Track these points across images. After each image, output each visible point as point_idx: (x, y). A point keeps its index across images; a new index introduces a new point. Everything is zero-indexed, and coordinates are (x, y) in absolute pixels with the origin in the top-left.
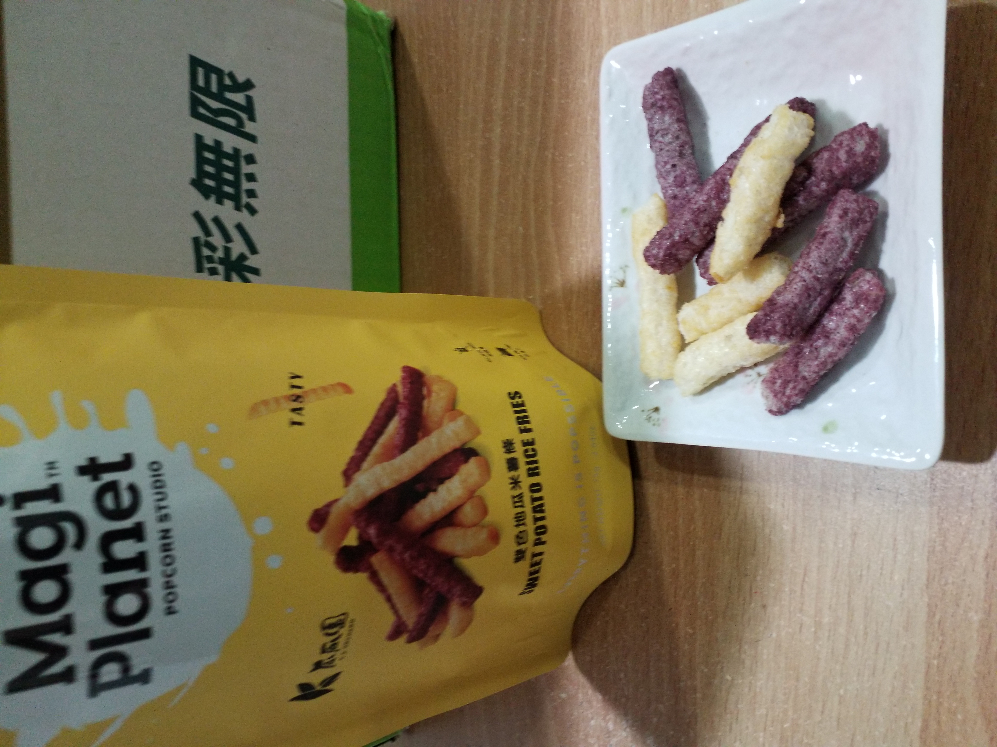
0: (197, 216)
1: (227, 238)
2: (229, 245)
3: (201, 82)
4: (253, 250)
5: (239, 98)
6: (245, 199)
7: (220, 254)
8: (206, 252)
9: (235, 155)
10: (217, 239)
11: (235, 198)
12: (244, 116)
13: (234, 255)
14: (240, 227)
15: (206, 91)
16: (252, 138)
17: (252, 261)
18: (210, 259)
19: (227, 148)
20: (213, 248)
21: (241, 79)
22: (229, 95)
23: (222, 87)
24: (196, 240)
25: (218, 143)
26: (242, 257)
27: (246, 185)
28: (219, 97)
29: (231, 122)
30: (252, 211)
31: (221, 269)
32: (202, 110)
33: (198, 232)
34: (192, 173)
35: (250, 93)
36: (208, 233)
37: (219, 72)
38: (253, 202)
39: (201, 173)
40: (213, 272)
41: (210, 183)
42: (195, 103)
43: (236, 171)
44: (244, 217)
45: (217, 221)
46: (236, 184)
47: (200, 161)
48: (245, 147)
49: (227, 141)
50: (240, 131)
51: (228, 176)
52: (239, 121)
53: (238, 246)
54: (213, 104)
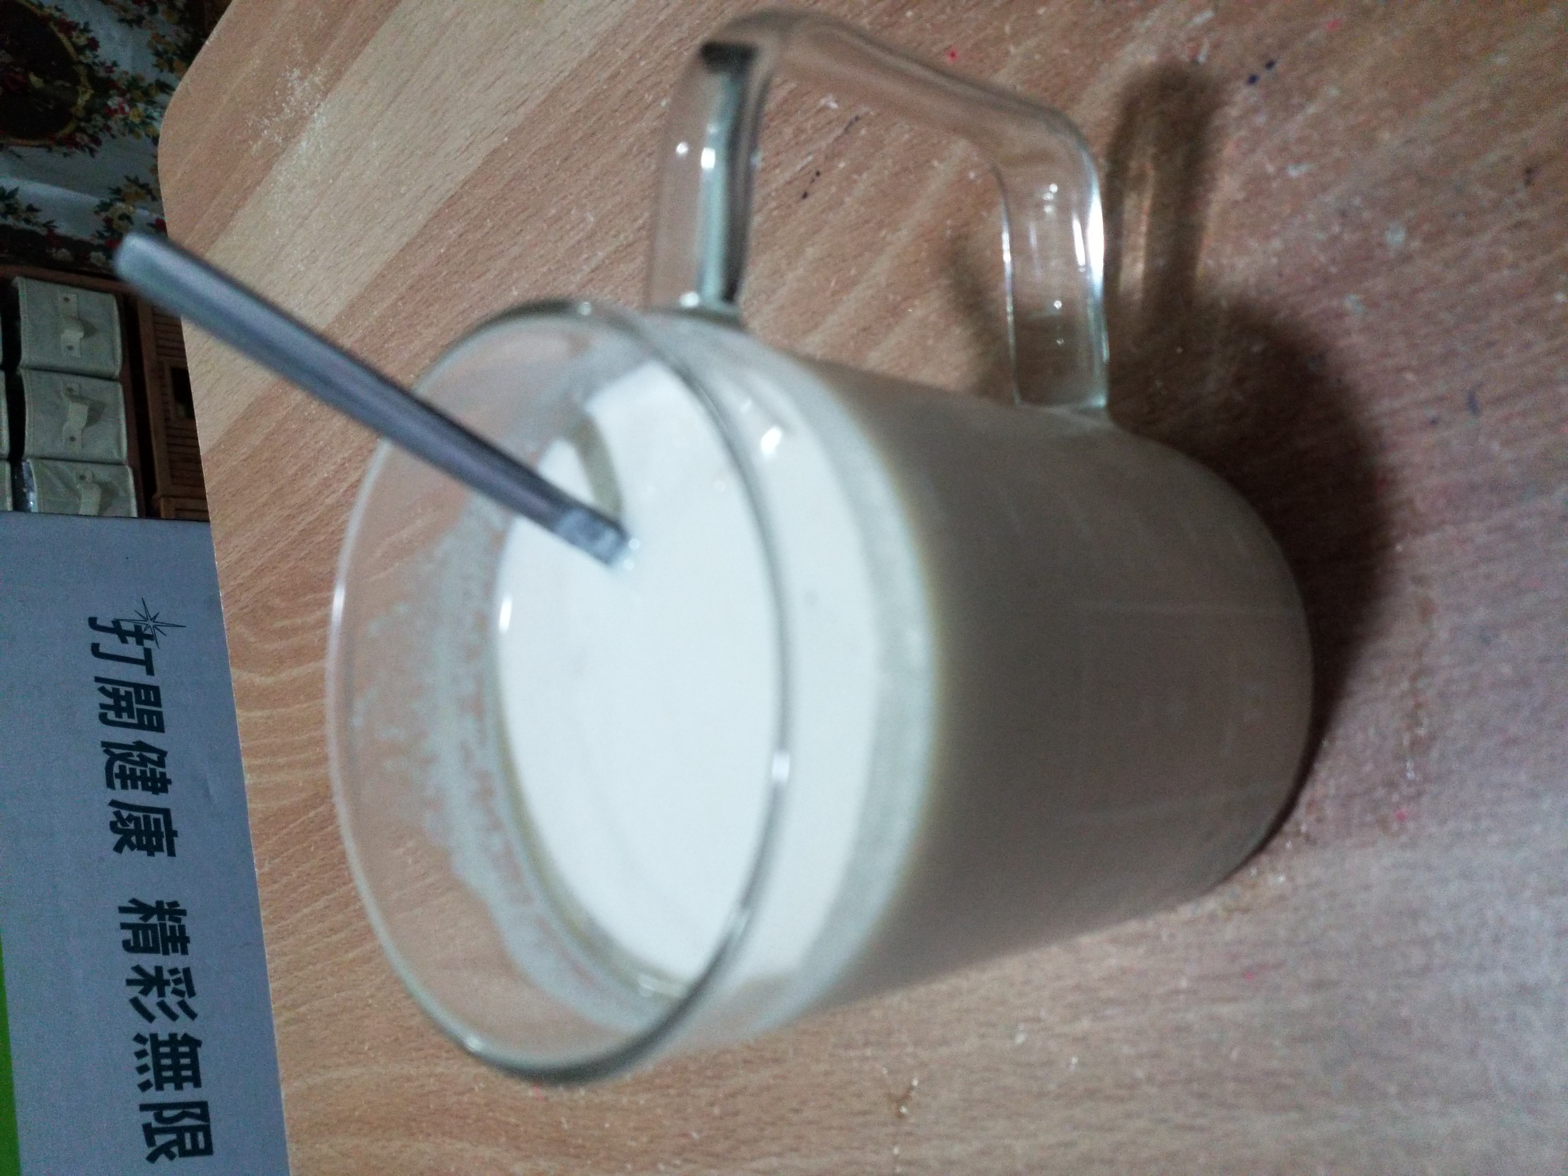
0: (192, 1015)
1: (163, 1006)
2: (160, 999)
3: (201, 1137)
4: (135, 1002)
5: (161, 1140)
6: (148, 1047)
7: (168, 990)
8: (182, 987)
9: (160, 1084)
10: (172, 1000)
11: (157, 1044)
12: (155, 1124)
13: (154, 992)
14: (150, 1018)
15: (193, 1130)
16: (146, 1107)
17: (135, 991)
18: (177, 981)
19: (169, 1087)
20: (176, 992)
21: (163, 1159)
22: (172, 1137)
23: (180, 1142)
24: (192, 993)
25: (179, 1087)
26: (145, 992)
27: (148, 1060)
28: (180, 1131)
29: (167, 1114)
30: (139, 1039)
31: (166, 976)
32: (197, 1111)
33: (190, 1002)
34: (201, 1052)
35: (152, 1149)
36: (181, 1004)
37: (184, 1153)
38: (139, 1047)
39: (192, 1054)
40: (173, 972)
41: (184, 1049)
42: (204, 1116)
43: (159, 1069)
44: (147, 1030)
45: (173, 1017)
46: (157, 1056)
47: (194, 1066)
48: (153, 1096)
49: (169, 1094)
50: (158, 1108)
51: (166, 1062)
52: (159, 1118)
53: (151, 1001)
54: (187, 1122)
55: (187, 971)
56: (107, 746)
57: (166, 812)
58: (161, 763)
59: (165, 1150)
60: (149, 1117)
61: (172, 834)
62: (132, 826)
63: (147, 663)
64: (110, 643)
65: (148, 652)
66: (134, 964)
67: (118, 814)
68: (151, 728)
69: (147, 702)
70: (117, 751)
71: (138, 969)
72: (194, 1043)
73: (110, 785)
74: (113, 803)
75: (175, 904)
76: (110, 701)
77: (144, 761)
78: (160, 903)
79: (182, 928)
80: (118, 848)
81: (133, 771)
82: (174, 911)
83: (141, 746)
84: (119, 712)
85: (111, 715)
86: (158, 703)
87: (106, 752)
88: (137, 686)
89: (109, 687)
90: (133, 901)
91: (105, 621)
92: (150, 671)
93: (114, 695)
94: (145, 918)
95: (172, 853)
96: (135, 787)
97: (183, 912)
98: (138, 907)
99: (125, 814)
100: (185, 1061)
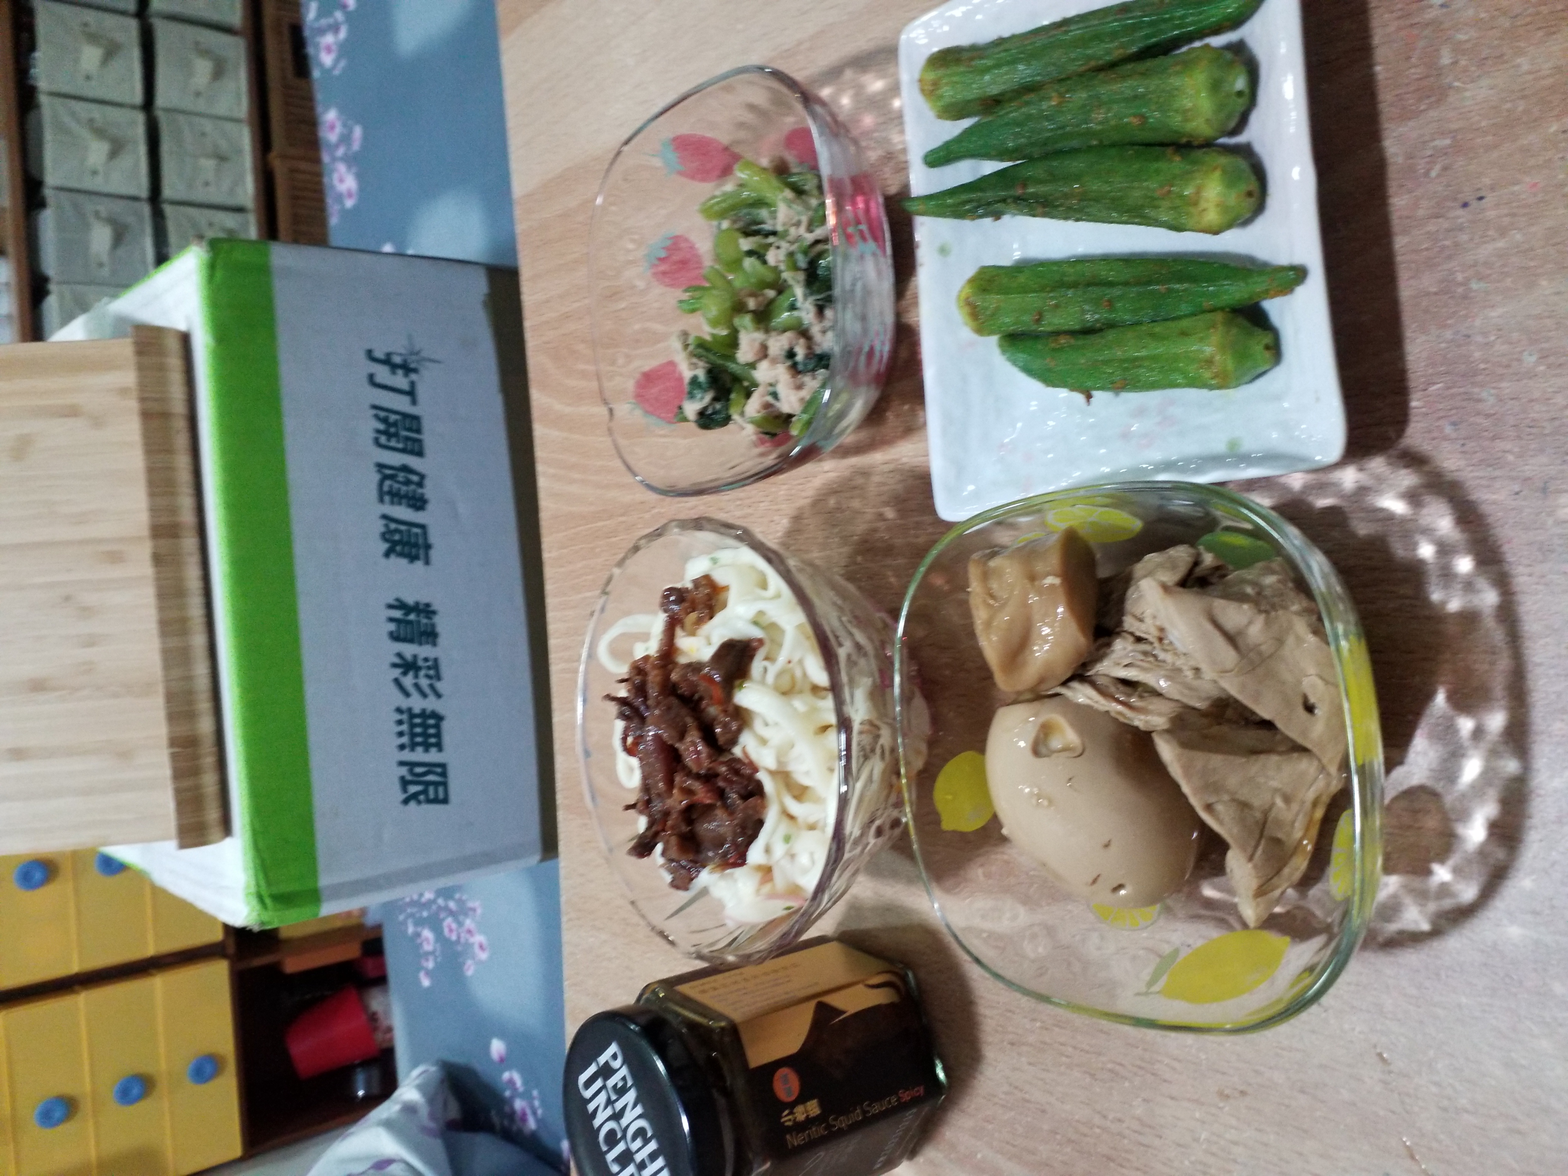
0: (438, 695)
1: (417, 686)
2: (414, 681)
3: (441, 790)
4: (397, 681)
5: (413, 789)
6: (405, 717)
7: (422, 673)
8: (432, 672)
9: (413, 746)
10: (424, 682)
11: (412, 716)
12: (409, 777)
13: (411, 674)
14: (407, 694)
15: (436, 784)
16: (402, 763)
17: (397, 672)
18: (429, 668)
19: (420, 749)
20: (428, 677)
21: (412, 804)
22: (420, 788)
23: (425, 792)
24: (438, 677)
25: (427, 750)
26: (405, 674)
27: (404, 727)
28: (428, 784)
29: (417, 770)
30: (399, 710)
31: (420, 663)
32: (439, 770)
33: (439, 685)
34: (445, 725)
35: (405, 796)
36: (432, 687)
37: (429, 801)
38: (398, 717)
39: (437, 726)
40: (426, 660)
41: (431, 722)
42: (444, 774)
43: (413, 735)
44: (405, 703)
45: (424, 695)
46: (412, 726)
47: (438, 735)
48: (408, 756)
49: (418, 755)
50: (411, 765)
51: (418, 730)
52: (411, 772)
53: (408, 681)
54: (431, 778)
55: (436, 660)
56: (381, 466)
57: (423, 527)
58: (420, 484)
59: (414, 796)
60: (404, 771)
61: (428, 547)
62: (397, 537)
63: (411, 393)
64: (383, 374)
65: (413, 384)
66: (396, 651)
67: (386, 526)
68: (412, 452)
69: (410, 430)
70: (388, 472)
71: (399, 655)
72: (439, 718)
73: (381, 500)
74: (385, 517)
75: (428, 605)
76: (381, 427)
77: (408, 482)
78: (417, 604)
79: (433, 626)
80: (387, 554)
81: (399, 490)
82: (427, 610)
83: (405, 469)
84: (389, 436)
85: (383, 439)
86: (418, 431)
87: (379, 471)
88: (405, 416)
89: (382, 414)
90: (397, 600)
91: (379, 354)
92: (414, 402)
93: (385, 420)
94: (407, 614)
95: (427, 562)
96: (400, 504)
97: (434, 613)
98: (400, 605)
99: (393, 526)
100: (432, 731)
